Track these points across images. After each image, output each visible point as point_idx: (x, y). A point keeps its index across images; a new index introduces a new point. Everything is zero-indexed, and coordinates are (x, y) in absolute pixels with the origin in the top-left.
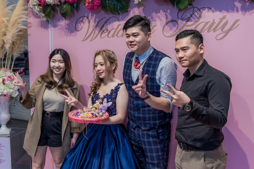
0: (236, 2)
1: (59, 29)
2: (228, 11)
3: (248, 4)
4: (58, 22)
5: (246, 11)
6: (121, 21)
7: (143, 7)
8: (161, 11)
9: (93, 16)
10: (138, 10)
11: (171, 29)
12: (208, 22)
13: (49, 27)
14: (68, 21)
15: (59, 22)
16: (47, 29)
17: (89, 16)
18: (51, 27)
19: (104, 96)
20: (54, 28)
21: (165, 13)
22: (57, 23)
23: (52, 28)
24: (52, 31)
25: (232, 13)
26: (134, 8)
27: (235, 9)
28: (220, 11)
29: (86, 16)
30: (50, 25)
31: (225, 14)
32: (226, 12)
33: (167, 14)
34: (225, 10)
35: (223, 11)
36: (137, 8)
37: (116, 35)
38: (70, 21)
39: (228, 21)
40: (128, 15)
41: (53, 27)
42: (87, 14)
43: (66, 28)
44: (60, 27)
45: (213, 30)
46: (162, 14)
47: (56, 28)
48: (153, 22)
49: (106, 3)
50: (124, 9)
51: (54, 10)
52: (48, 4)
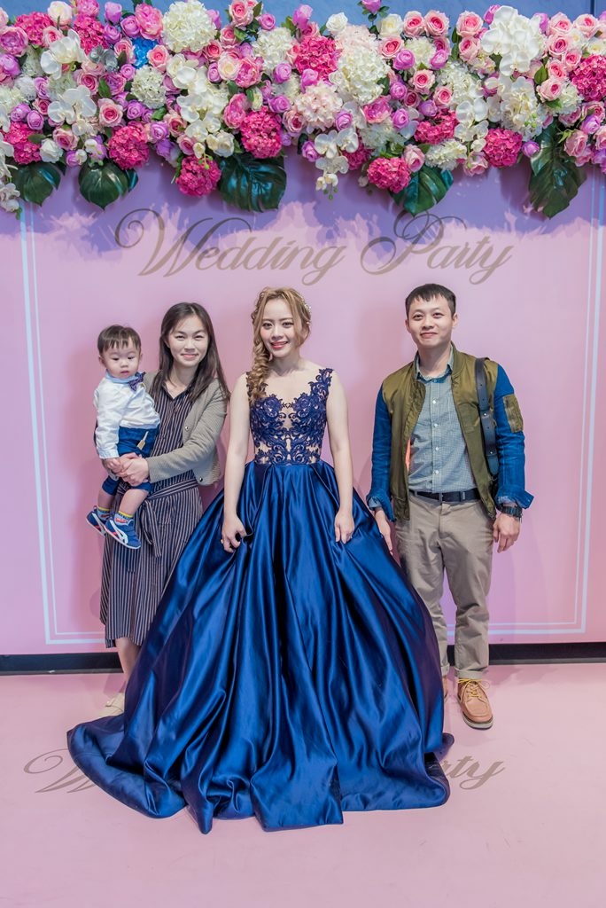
0: (507, 211)
1: (58, 238)
2: (492, 228)
3: (527, 218)
4: (52, 217)
5: (524, 232)
6: (256, 229)
7: (314, 203)
8: (358, 216)
9: (176, 211)
10: (303, 208)
13: (20, 231)
14: (90, 217)
15: (58, 218)
16: (13, 236)
17: (161, 211)
18: (28, 231)
19: (295, 399)
20: (39, 235)
21: (366, 221)
22: (52, 222)
23: (33, 234)
24: (33, 242)
25: (500, 233)
26: (292, 203)
27: (506, 225)
28: (479, 227)
29: (151, 208)
30: (23, 225)
31: (487, 234)
32: (489, 230)
33: (371, 223)
35: (484, 226)
36: (298, 203)
38: (96, 219)
40: (274, 218)
41: (35, 231)
42: (153, 205)
43: (83, 238)
44: (62, 232)
46: (359, 223)
47: (45, 235)
48: (338, 239)
49: (234, 182)
50: (270, 203)
51: (57, 182)
52: (41, 163)
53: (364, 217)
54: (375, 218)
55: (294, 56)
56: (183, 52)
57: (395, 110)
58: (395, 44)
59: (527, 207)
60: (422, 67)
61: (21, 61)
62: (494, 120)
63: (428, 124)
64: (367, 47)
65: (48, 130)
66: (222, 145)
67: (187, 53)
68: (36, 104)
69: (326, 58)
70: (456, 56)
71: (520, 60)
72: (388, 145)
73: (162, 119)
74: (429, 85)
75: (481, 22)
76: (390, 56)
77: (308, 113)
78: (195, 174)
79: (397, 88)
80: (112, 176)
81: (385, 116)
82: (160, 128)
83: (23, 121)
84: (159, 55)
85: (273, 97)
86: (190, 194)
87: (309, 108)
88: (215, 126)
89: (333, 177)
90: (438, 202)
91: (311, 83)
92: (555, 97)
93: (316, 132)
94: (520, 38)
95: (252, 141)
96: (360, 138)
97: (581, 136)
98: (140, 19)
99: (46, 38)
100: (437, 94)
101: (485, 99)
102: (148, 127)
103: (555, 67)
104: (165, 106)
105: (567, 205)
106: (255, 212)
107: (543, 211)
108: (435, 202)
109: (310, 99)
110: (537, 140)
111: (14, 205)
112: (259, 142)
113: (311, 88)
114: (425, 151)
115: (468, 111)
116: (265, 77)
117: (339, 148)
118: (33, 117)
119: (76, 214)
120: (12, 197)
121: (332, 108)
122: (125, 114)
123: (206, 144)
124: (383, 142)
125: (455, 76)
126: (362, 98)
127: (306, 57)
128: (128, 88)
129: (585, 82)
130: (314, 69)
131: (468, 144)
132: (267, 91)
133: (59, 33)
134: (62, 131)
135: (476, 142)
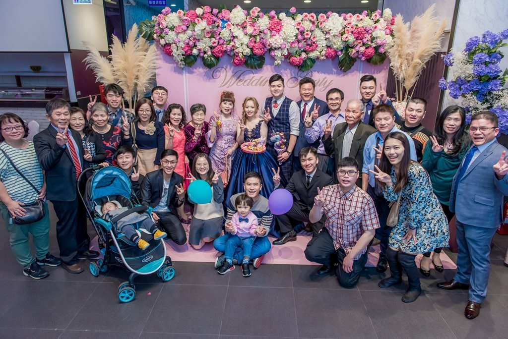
1: (195, 76)
4: (194, 69)
10: (271, 67)
13: (183, 73)
15: (196, 70)
16: (181, 75)
17: (227, 68)
20: (189, 74)
22: (194, 71)
23: (187, 74)
24: (187, 77)
29: (224, 67)
30: (184, 71)
36: (269, 66)
37: (250, 85)
38: (207, 70)
40: (261, 70)
44: (197, 73)
46: (288, 72)
47: (191, 75)
49: (249, 62)
50: (260, 66)
51: (196, 60)
52: (192, 55)
55: (269, 26)
56: (236, 25)
57: (299, 43)
58: (300, 23)
60: (307, 31)
61: (188, 27)
62: (329, 45)
63: (308, 47)
64: (291, 24)
65: (195, 46)
66: (247, 53)
67: (237, 25)
68: (191, 39)
69: (279, 27)
70: (318, 26)
71: (336, 31)
72: (296, 52)
73: (229, 44)
74: (309, 36)
75: (326, 17)
76: (298, 27)
77: (273, 44)
78: (238, 60)
79: (300, 37)
80: (213, 59)
81: (296, 45)
82: (229, 47)
83: (188, 44)
84: (229, 25)
85: (262, 38)
86: (236, 65)
87: (274, 43)
88: (245, 47)
89: (279, 62)
91: (274, 35)
92: (347, 40)
93: (275, 49)
94: (336, 24)
95: (256, 51)
96: (288, 50)
97: (354, 51)
98: (223, 14)
99: (196, 21)
100: (312, 38)
101: (326, 40)
102: (225, 46)
103: (347, 30)
104: (230, 40)
105: (350, 68)
106: (255, 69)
108: (310, 68)
109: (274, 40)
110: (342, 50)
111: (183, 66)
112: (258, 52)
113: (274, 37)
114: (307, 54)
115: (321, 43)
116: (260, 32)
117: (282, 54)
118: (191, 43)
119: (201, 68)
120: (183, 64)
121: (280, 43)
122: (218, 42)
123: (242, 53)
124: (295, 52)
125: (318, 33)
126: (289, 41)
127: (273, 27)
128: (219, 34)
129: (356, 35)
130: (275, 31)
131: (320, 52)
132: (261, 36)
133: (200, 19)
134: (199, 47)
135: (323, 52)
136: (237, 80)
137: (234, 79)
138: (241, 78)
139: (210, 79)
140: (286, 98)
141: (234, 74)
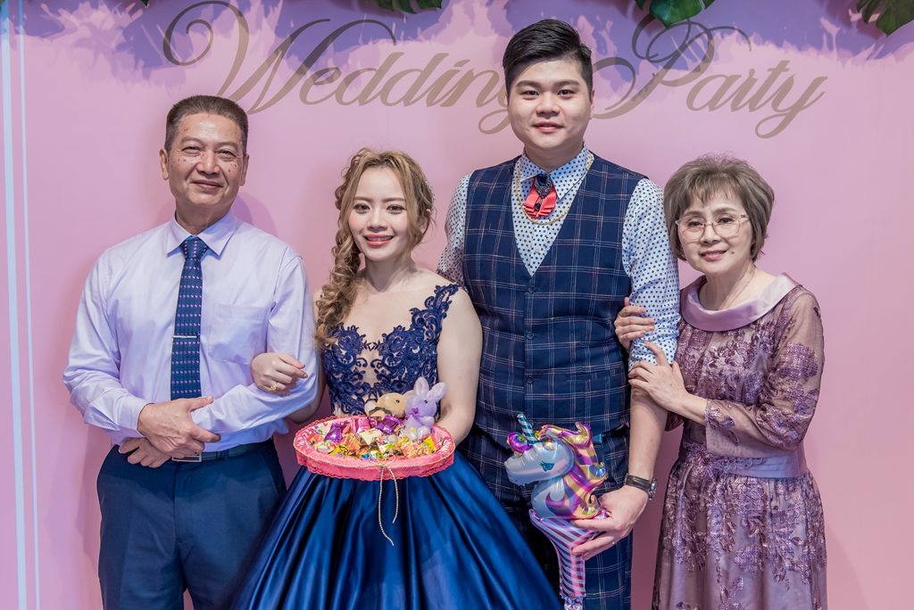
2: (800, 47)
6: (406, 39)
8: (582, 20)
11: (615, 88)
12: (737, 77)
17: (247, 9)
19: (384, 335)
21: (594, 31)
28: (779, 44)
31: (789, 56)
33: (601, 32)
34: (793, 42)
35: (785, 43)
37: (379, 97)
39: (795, 78)
40: (435, 22)
45: (748, 105)
53: (591, 20)
54: (609, 24)
59: (853, 12)
90: (707, 6)
106: (405, 13)
107: (878, 22)
108: (703, 6)
119: (105, 7)
136: (301, 72)
137: (286, 69)
138: (327, 60)
139: (151, 64)
140: (598, 163)
141: (289, 39)
